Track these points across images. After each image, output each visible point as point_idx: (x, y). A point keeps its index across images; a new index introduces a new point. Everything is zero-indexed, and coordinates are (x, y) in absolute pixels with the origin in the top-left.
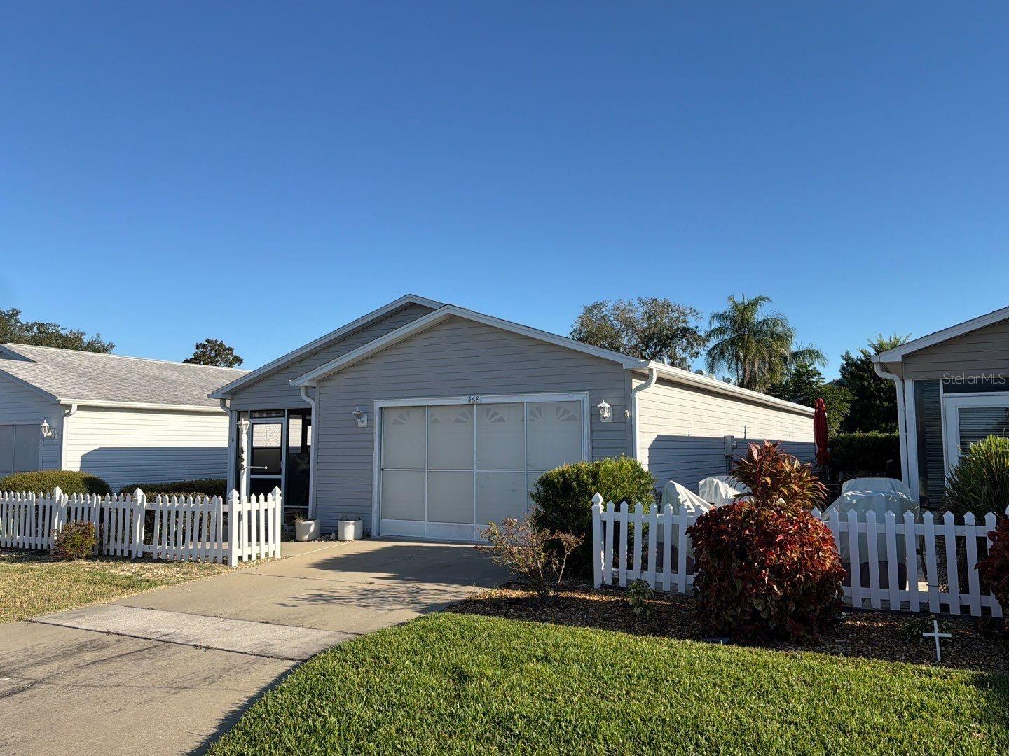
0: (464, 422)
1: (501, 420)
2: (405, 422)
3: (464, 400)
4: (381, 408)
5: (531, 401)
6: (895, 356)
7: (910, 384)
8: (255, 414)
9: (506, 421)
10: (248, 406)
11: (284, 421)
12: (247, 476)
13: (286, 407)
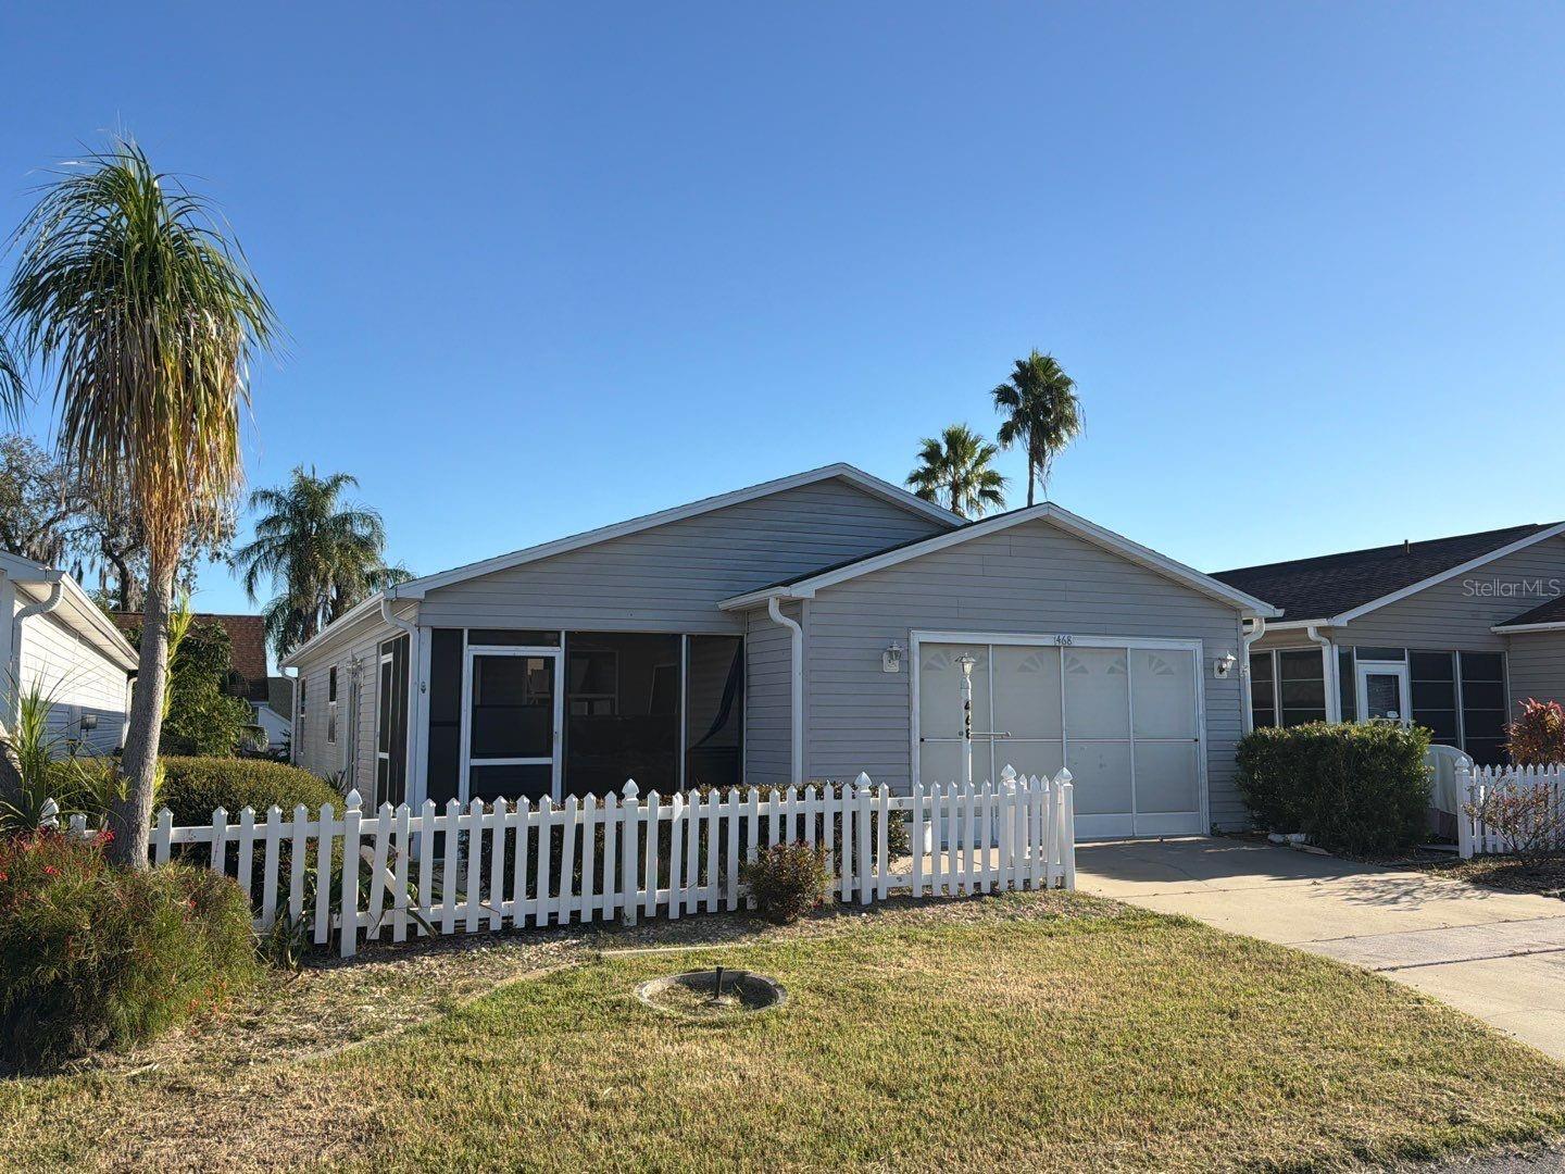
0: (1030, 671)
1: (1083, 670)
2: (942, 667)
3: (1048, 640)
4: (923, 645)
5: (1138, 647)
6: (1341, 620)
7: (1336, 648)
8: (479, 636)
9: (1086, 672)
10: (466, 624)
11: (558, 654)
12: (466, 762)
13: (564, 625)
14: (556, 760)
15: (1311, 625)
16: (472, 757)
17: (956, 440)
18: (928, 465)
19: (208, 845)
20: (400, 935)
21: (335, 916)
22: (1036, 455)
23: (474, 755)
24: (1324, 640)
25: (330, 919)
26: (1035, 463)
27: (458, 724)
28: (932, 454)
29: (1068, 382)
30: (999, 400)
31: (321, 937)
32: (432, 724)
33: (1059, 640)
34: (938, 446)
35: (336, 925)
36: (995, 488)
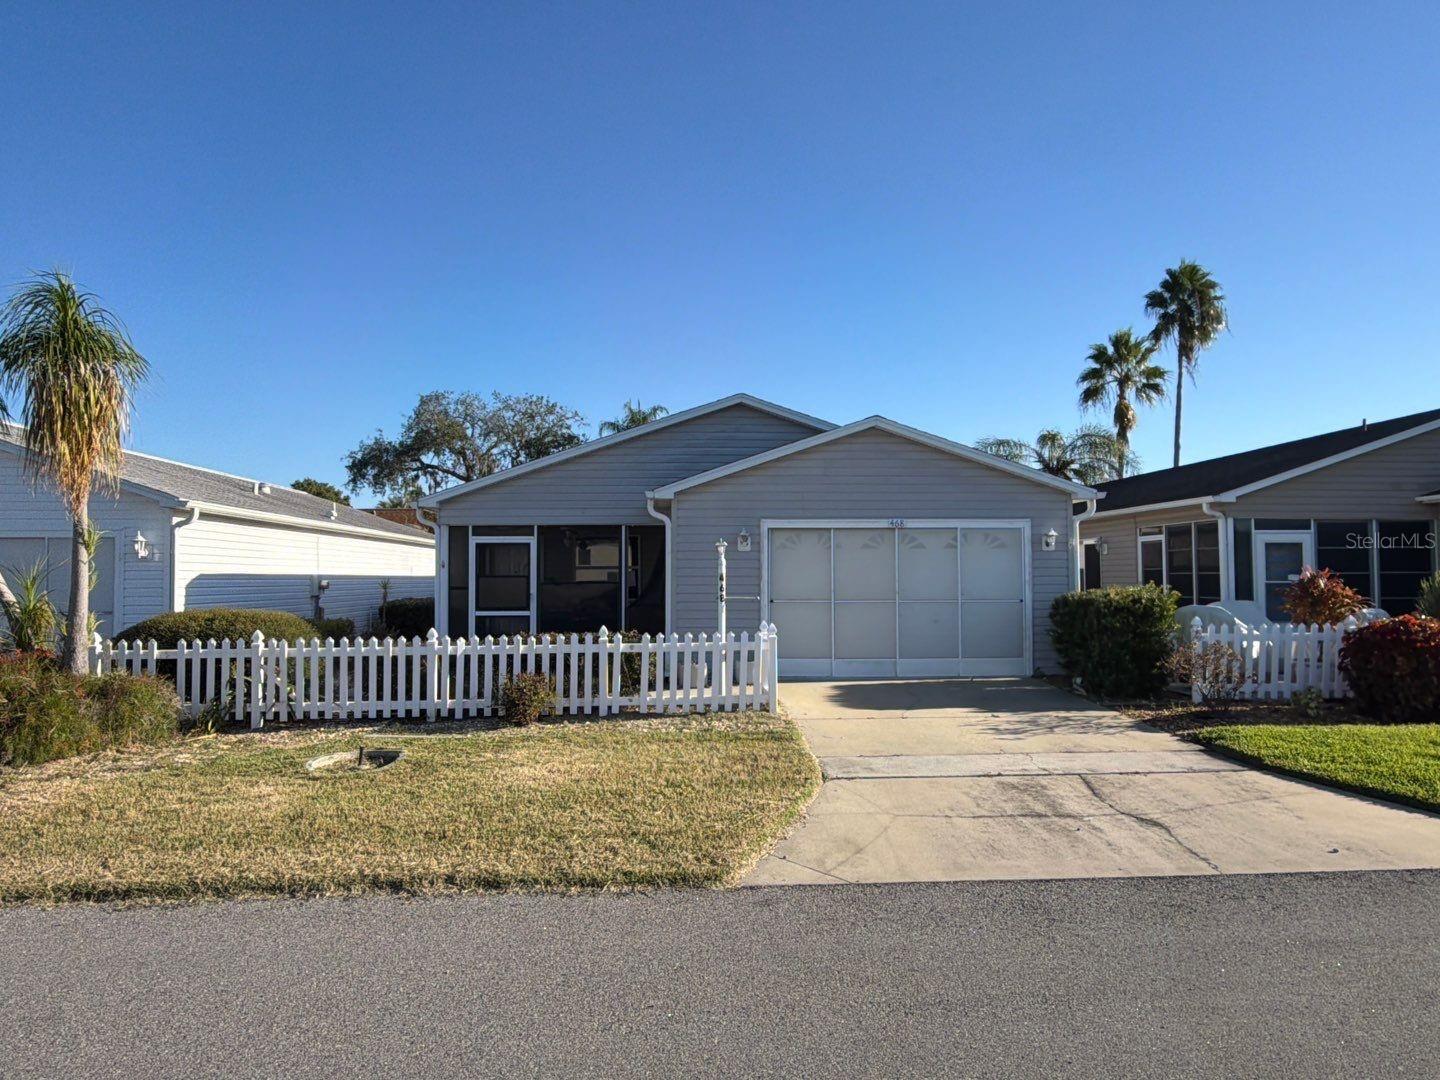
0: (874, 548)
3: (884, 524)
4: (771, 530)
6: (1230, 497)
7: (1231, 521)
8: (479, 530)
9: (924, 547)
10: (470, 520)
11: (533, 541)
12: (473, 613)
13: (536, 522)
14: (532, 613)
15: (1205, 501)
16: (477, 610)
17: (1120, 342)
18: (1097, 366)
19: (174, 662)
20: (284, 717)
21: (248, 705)
22: (1185, 351)
23: (478, 608)
24: (1218, 514)
25: (245, 706)
26: (1184, 358)
27: (467, 588)
28: (1100, 355)
29: (1213, 285)
30: (1148, 305)
31: (239, 716)
32: (451, 588)
33: (892, 523)
34: (1105, 348)
35: (249, 710)
36: (1158, 381)
